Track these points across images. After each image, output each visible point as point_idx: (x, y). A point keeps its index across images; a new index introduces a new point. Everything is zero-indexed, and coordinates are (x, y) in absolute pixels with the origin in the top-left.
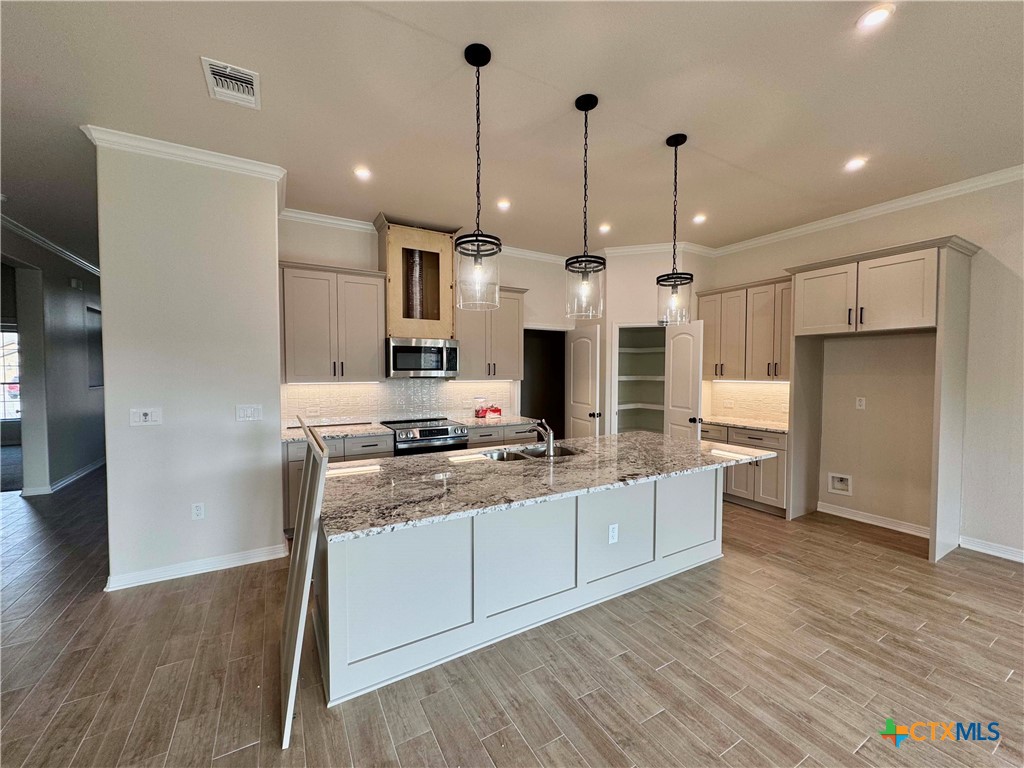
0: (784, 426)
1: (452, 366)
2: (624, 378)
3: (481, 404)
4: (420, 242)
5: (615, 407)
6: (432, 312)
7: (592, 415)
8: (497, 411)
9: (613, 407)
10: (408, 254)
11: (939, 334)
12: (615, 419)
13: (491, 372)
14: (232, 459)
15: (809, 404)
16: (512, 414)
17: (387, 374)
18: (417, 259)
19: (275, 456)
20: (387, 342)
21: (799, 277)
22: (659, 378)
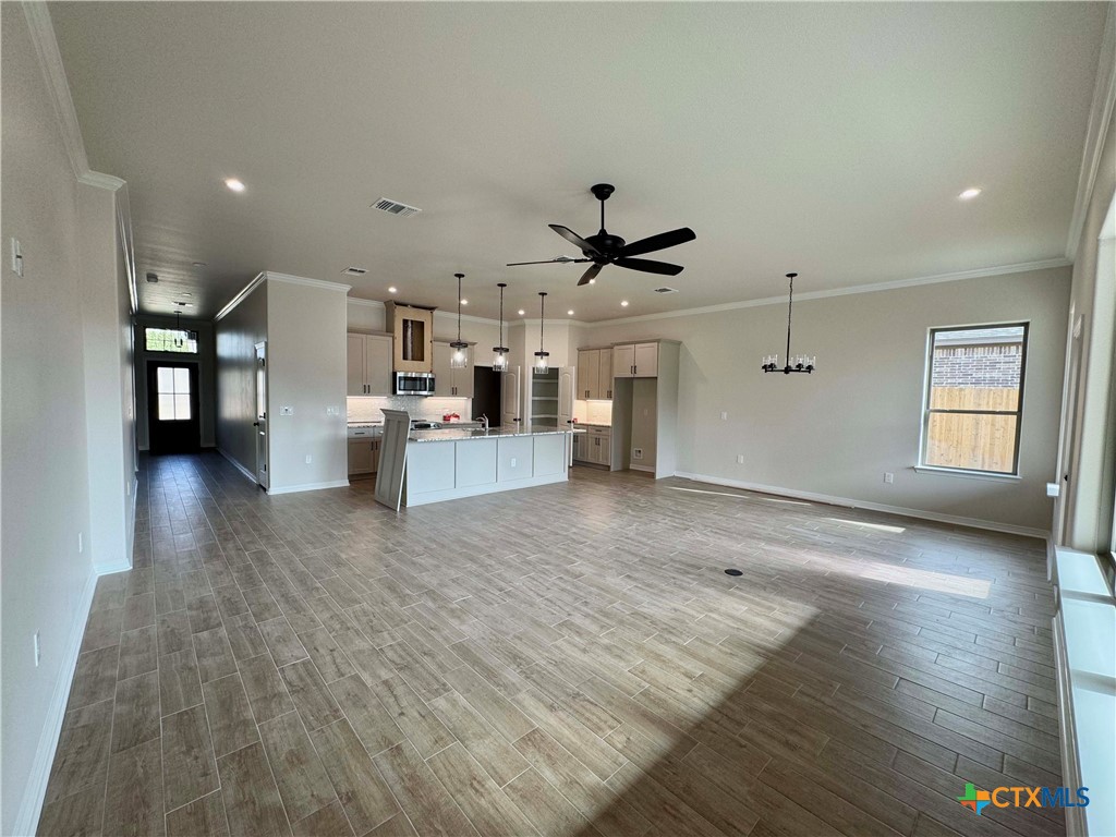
0: (610, 424)
1: (432, 389)
2: (536, 398)
3: (447, 412)
4: (413, 315)
5: (530, 416)
6: (419, 356)
7: (515, 420)
8: (457, 416)
9: (529, 415)
10: (405, 322)
11: (659, 379)
12: (530, 422)
13: (454, 392)
14: (324, 433)
15: (623, 412)
16: (466, 417)
17: (394, 392)
18: (410, 324)
19: (344, 433)
20: (395, 374)
21: (616, 348)
22: (554, 399)
